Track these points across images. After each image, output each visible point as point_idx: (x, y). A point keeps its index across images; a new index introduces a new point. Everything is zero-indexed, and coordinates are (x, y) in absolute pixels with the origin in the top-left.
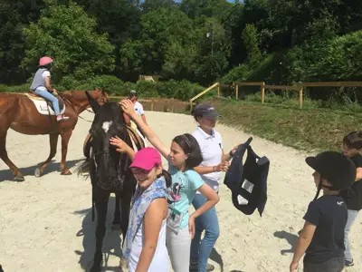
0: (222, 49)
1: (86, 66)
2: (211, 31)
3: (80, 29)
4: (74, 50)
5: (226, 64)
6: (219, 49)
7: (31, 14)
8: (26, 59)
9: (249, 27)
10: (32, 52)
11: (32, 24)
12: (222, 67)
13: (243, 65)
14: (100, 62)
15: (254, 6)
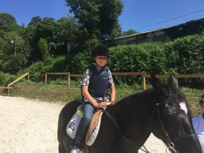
0: (22, 51)
2: (14, 39)
5: (26, 61)
6: (20, 52)
9: (42, 40)
12: (23, 63)
13: (40, 62)
15: (44, 29)
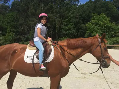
1: (107, 34)
3: (105, 22)
4: (103, 29)
7: (85, 21)
8: (87, 34)
10: (89, 31)
11: (89, 23)
14: (113, 33)
